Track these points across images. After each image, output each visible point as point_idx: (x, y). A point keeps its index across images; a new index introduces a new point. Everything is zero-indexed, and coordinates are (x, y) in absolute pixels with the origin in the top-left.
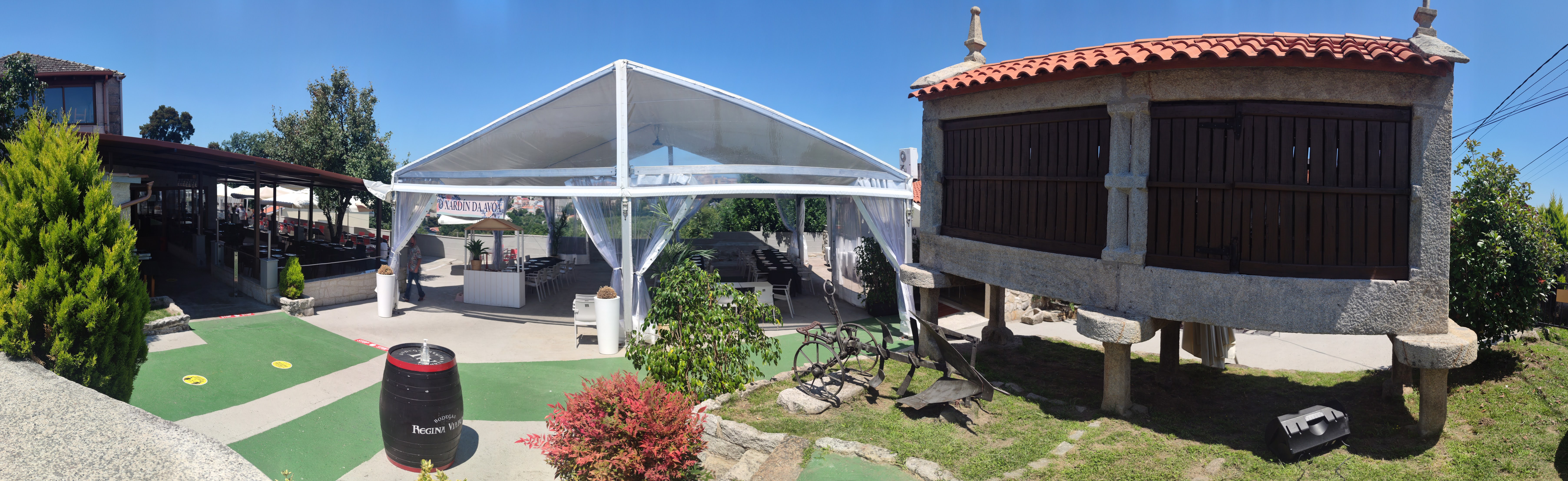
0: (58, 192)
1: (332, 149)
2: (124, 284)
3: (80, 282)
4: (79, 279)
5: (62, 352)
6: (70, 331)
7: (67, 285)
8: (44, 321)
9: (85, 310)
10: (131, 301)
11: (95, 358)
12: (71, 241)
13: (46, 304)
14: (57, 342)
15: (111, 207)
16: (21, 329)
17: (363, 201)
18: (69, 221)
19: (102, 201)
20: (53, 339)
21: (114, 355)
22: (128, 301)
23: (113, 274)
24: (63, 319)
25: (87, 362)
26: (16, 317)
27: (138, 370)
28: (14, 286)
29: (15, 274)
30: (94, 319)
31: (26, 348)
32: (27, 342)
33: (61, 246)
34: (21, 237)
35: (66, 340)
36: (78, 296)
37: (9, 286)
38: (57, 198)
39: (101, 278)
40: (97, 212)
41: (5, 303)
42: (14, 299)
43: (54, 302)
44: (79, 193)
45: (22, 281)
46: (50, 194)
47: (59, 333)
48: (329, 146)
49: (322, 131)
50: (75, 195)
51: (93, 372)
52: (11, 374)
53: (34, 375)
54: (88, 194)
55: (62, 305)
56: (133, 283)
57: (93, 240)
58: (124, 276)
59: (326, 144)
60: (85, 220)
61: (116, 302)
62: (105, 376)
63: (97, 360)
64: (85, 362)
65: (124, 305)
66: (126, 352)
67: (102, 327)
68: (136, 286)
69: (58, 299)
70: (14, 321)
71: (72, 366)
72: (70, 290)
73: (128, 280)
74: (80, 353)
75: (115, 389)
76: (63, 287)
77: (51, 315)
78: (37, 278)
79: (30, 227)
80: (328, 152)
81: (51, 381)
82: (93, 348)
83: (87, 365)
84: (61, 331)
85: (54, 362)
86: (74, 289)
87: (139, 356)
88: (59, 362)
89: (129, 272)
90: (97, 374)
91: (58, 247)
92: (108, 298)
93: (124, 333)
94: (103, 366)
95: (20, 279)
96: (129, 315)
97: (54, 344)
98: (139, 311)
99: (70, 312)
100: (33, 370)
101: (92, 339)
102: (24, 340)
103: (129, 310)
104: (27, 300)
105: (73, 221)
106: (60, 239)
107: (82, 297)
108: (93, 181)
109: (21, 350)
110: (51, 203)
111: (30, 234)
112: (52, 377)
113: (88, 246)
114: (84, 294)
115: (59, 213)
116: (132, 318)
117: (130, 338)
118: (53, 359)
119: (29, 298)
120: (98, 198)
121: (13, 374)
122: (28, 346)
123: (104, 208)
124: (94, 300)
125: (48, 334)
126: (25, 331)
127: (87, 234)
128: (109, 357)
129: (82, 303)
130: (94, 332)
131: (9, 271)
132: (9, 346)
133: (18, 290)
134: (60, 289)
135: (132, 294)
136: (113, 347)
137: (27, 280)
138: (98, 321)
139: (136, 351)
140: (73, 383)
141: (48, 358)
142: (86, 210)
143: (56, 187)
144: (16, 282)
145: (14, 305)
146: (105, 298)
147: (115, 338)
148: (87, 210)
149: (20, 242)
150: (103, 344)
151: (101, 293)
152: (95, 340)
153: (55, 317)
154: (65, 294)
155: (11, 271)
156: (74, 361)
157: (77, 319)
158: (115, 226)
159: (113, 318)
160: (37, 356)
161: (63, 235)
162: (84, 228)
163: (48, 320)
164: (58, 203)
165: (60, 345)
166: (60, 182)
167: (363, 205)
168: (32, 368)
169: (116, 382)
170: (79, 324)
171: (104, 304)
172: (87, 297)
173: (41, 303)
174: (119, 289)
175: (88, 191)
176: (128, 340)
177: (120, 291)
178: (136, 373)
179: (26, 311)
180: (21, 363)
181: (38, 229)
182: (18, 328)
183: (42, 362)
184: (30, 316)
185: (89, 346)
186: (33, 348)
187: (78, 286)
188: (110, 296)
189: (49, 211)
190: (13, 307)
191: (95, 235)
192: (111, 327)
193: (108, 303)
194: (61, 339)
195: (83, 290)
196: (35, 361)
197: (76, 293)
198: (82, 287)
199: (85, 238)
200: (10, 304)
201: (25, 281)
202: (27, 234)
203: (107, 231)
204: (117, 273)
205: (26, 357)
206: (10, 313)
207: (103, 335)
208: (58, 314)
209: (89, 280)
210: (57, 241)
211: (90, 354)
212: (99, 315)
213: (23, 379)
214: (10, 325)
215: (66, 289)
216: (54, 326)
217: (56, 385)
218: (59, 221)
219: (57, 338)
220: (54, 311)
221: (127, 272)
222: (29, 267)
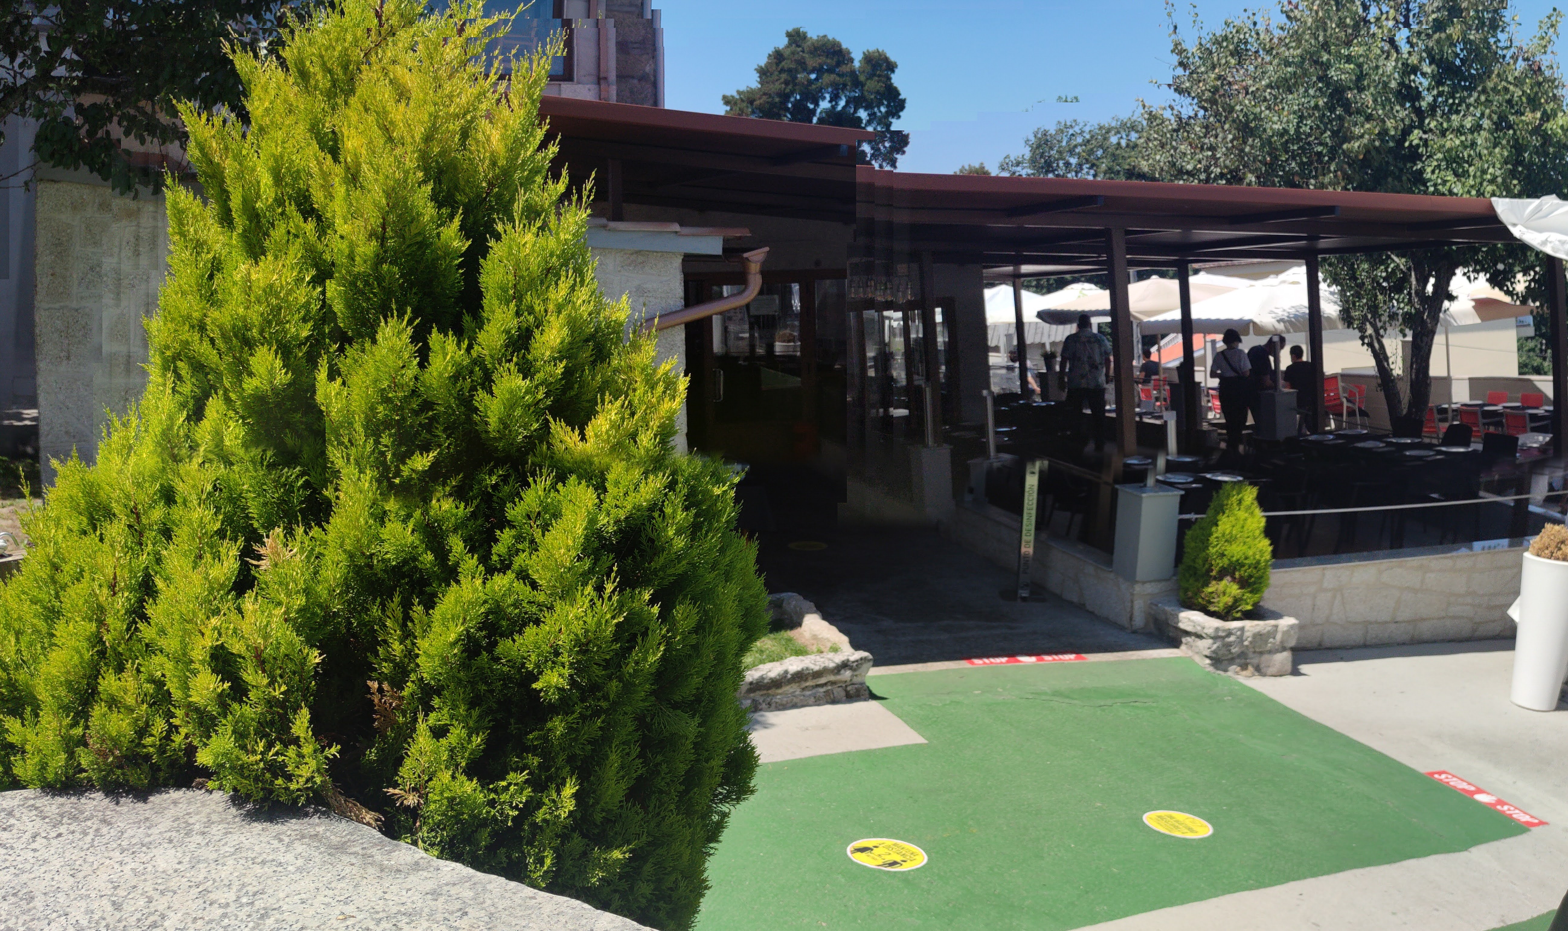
0: (382, 239)
1: (1369, 118)
2: (680, 543)
3: (506, 537)
4: (505, 523)
5: (445, 776)
6: (472, 704)
7: (456, 545)
8: (368, 669)
9: (530, 631)
10: (702, 597)
11: (569, 790)
12: (427, 405)
13: (376, 611)
14: (423, 740)
15: (583, 294)
16: (282, 704)
17: (1496, 281)
18: (420, 337)
19: (550, 273)
20: (408, 732)
21: (639, 779)
22: (694, 600)
23: (638, 508)
24: (445, 661)
25: (540, 805)
26: (261, 662)
27: (719, 826)
28: (247, 553)
29: (253, 511)
30: (565, 658)
31: (305, 772)
32: (307, 749)
33: (387, 424)
34: (250, 385)
35: (457, 733)
36: (501, 582)
37: (231, 552)
38: (379, 260)
39: (592, 521)
40: (531, 310)
41: (216, 612)
42: (250, 596)
43: (407, 605)
44: (461, 245)
45: (279, 531)
46: (352, 246)
47: (428, 709)
48: (1359, 112)
49: (1327, 66)
50: (448, 253)
51: (564, 837)
52: (257, 869)
53: (346, 865)
54: (497, 249)
55: (437, 613)
56: (713, 540)
57: (513, 402)
58: (681, 515)
59: (1346, 105)
60: (481, 337)
61: (652, 602)
62: (610, 847)
63: (575, 796)
64: (532, 806)
65: (679, 612)
66: (682, 768)
67: (594, 688)
68: (722, 551)
69: (421, 594)
70: (251, 676)
71: (484, 823)
72: (471, 563)
73: (694, 530)
74: (512, 776)
75: (645, 889)
76: (441, 553)
77: (397, 648)
78: (337, 522)
79: (285, 350)
80: (1357, 131)
81: (413, 879)
82: (561, 759)
83: (540, 815)
84: (436, 702)
85: (414, 812)
86: (485, 559)
87: (726, 780)
88: (434, 807)
89: (697, 504)
90: (577, 842)
91: (374, 429)
92: (620, 588)
93: (676, 706)
94: (598, 817)
95: (270, 525)
96: (695, 648)
97: (413, 750)
98: (732, 634)
99: (468, 635)
100: (341, 848)
101: (558, 726)
102: (296, 741)
103: (699, 629)
104: (300, 601)
105: (435, 337)
106: (387, 400)
107: (519, 586)
108: (518, 207)
109: (289, 778)
110: (357, 277)
111: (282, 377)
112: (416, 867)
113: (493, 422)
114: (523, 576)
115: (385, 311)
116: (709, 655)
117: (697, 720)
118: (411, 800)
119: (307, 592)
120: (535, 265)
121: (268, 870)
122: (313, 764)
123: (559, 293)
124: (567, 594)
125: (387, 715)
126: (296, 709)
127: (487, 382)
128: (623, 786)
129: (516, 604)
130: (563, 705)
131: (232, 500)
132: (241, 770)
133: (264, 564)
134: (430, 557)
135: (710, 577)
136: (636, 750)
137: (300, 530)
138: (579, 668)
139: (717, 763)
140: (496, 883)
141: (391, 799)
142: (485, 302)
143: (375, 221)
144: (254, 537)
145: (250, 618)
146: (609, 587)
147: (641, 720)
148: (490, 301)
149: (246, 406)
150: (600, 744)
151: (591, 571)
152: (570, 729)
153: (410, 655)
154: (450, 574)
155: (235, 500)
156: (492, 803)
157: (497, 660)
158: (601, 355)
159: (636, 655)
160: (348, 795)
161: (395, 385)
162: (479, 362)
163: (386, 668)
164: (380, 279)
165: (436, 752)
166: (392, 207)
167: (1497, 294)
168: (335, 840)
169: (648, 868)
170: (506, 679)
171: (604, 608)
172: (534, 585)
173: (356, 607)
174: (661, 560)
175: (498, 237)
176: (690, 727)
177: (664, 568)
178: (713, 833)
179: (298, 640)
180: (293, 826)
181: (312, 360)
182: (271, 702)
183: (369, 816)
184: (315, 657)
185: (545, 751)
186: (334, 768)
187: (499, 549)
188: (628, 583)
189: (348, 306)
190: (246, 627)
191: (520, 383)
192: (628, 687)
193: (621, 605)
194: (439, 732)
195: (519, 561)
196: (343, 814)
197: (491, 571)
198: (514, 552)
199: (481, 394)
200: (234, 616)
201: (289, 533)
202: (271, 372)
203: (568, 373)
204: (656, 507)
205: (309, 801)
206: (236, 647)
207: (597, 713)
208: (423, 644)
209: (545, 528)
210: (372, 408)
211: (550, 779)
212: (583, 646)
213: (306, 884)
214: (239, 691)
215: (452, 560)
216: (409, 688)
217: (435, 894)
218: (379, 337)
219: (422, 727)
220: (407, 635)
221: (692, 501)
222: (306, 485)
